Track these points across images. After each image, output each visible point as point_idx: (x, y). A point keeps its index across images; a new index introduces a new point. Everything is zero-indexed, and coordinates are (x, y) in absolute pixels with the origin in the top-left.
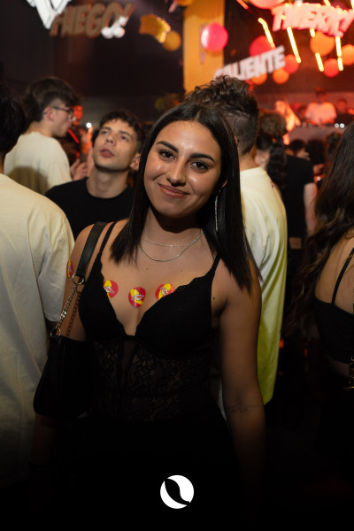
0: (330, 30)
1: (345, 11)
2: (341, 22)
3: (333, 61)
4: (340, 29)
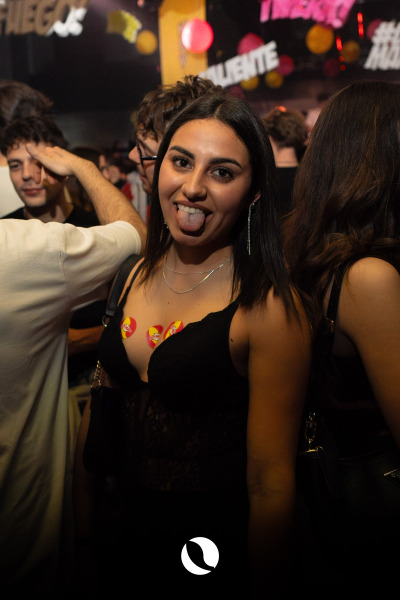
0: (325, 19)
2: (339, 9)
4: (338, 17)
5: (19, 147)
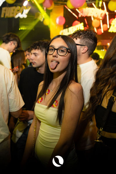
0: (98, 17)
1: (103, 10)
2: (101, 14)
3: (100, 30)
4: (101, 16)
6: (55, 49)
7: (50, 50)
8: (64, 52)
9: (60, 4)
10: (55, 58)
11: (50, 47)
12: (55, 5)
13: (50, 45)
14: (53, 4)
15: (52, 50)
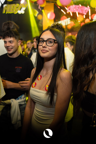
4: (85, 12)
5: (6, 38)
6: (44, 41)
7: (40, 41)
8: (52, 42)
9: (51, 2)
10: (45, 49)
11: (40, 39)
12: (47, 3)
13: (41, 37)
14: (45, 2)
15: (42, 41)
